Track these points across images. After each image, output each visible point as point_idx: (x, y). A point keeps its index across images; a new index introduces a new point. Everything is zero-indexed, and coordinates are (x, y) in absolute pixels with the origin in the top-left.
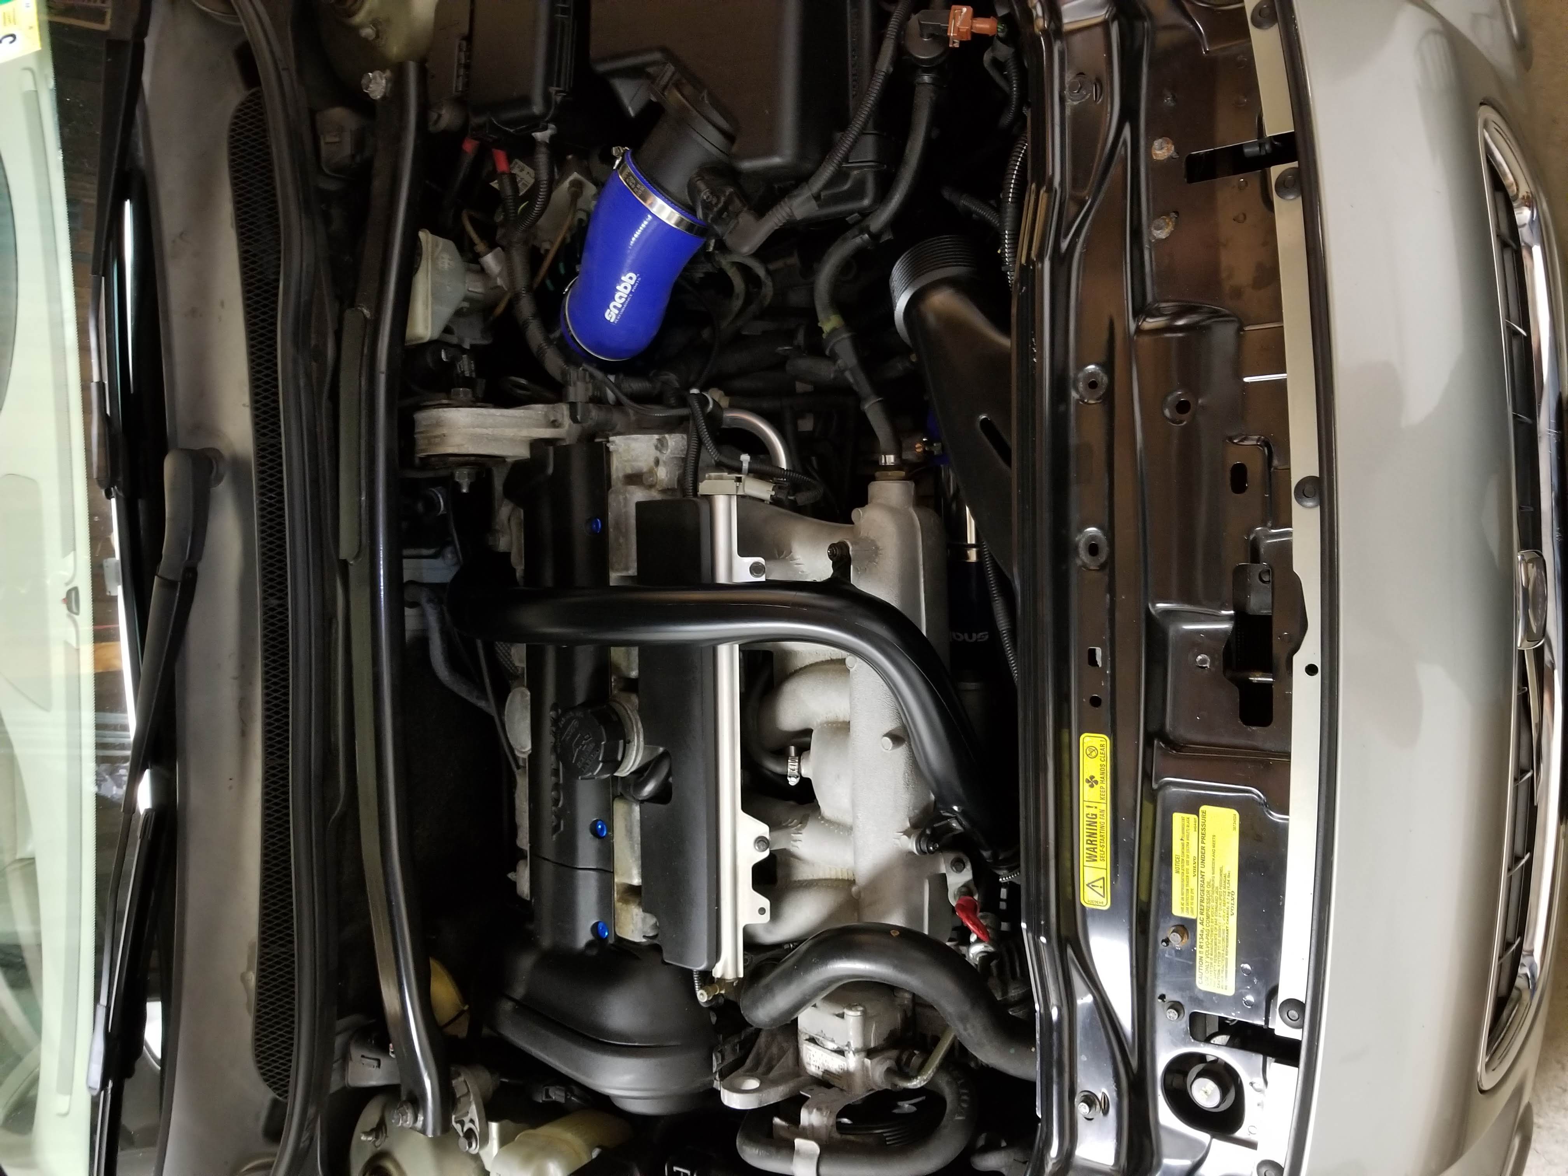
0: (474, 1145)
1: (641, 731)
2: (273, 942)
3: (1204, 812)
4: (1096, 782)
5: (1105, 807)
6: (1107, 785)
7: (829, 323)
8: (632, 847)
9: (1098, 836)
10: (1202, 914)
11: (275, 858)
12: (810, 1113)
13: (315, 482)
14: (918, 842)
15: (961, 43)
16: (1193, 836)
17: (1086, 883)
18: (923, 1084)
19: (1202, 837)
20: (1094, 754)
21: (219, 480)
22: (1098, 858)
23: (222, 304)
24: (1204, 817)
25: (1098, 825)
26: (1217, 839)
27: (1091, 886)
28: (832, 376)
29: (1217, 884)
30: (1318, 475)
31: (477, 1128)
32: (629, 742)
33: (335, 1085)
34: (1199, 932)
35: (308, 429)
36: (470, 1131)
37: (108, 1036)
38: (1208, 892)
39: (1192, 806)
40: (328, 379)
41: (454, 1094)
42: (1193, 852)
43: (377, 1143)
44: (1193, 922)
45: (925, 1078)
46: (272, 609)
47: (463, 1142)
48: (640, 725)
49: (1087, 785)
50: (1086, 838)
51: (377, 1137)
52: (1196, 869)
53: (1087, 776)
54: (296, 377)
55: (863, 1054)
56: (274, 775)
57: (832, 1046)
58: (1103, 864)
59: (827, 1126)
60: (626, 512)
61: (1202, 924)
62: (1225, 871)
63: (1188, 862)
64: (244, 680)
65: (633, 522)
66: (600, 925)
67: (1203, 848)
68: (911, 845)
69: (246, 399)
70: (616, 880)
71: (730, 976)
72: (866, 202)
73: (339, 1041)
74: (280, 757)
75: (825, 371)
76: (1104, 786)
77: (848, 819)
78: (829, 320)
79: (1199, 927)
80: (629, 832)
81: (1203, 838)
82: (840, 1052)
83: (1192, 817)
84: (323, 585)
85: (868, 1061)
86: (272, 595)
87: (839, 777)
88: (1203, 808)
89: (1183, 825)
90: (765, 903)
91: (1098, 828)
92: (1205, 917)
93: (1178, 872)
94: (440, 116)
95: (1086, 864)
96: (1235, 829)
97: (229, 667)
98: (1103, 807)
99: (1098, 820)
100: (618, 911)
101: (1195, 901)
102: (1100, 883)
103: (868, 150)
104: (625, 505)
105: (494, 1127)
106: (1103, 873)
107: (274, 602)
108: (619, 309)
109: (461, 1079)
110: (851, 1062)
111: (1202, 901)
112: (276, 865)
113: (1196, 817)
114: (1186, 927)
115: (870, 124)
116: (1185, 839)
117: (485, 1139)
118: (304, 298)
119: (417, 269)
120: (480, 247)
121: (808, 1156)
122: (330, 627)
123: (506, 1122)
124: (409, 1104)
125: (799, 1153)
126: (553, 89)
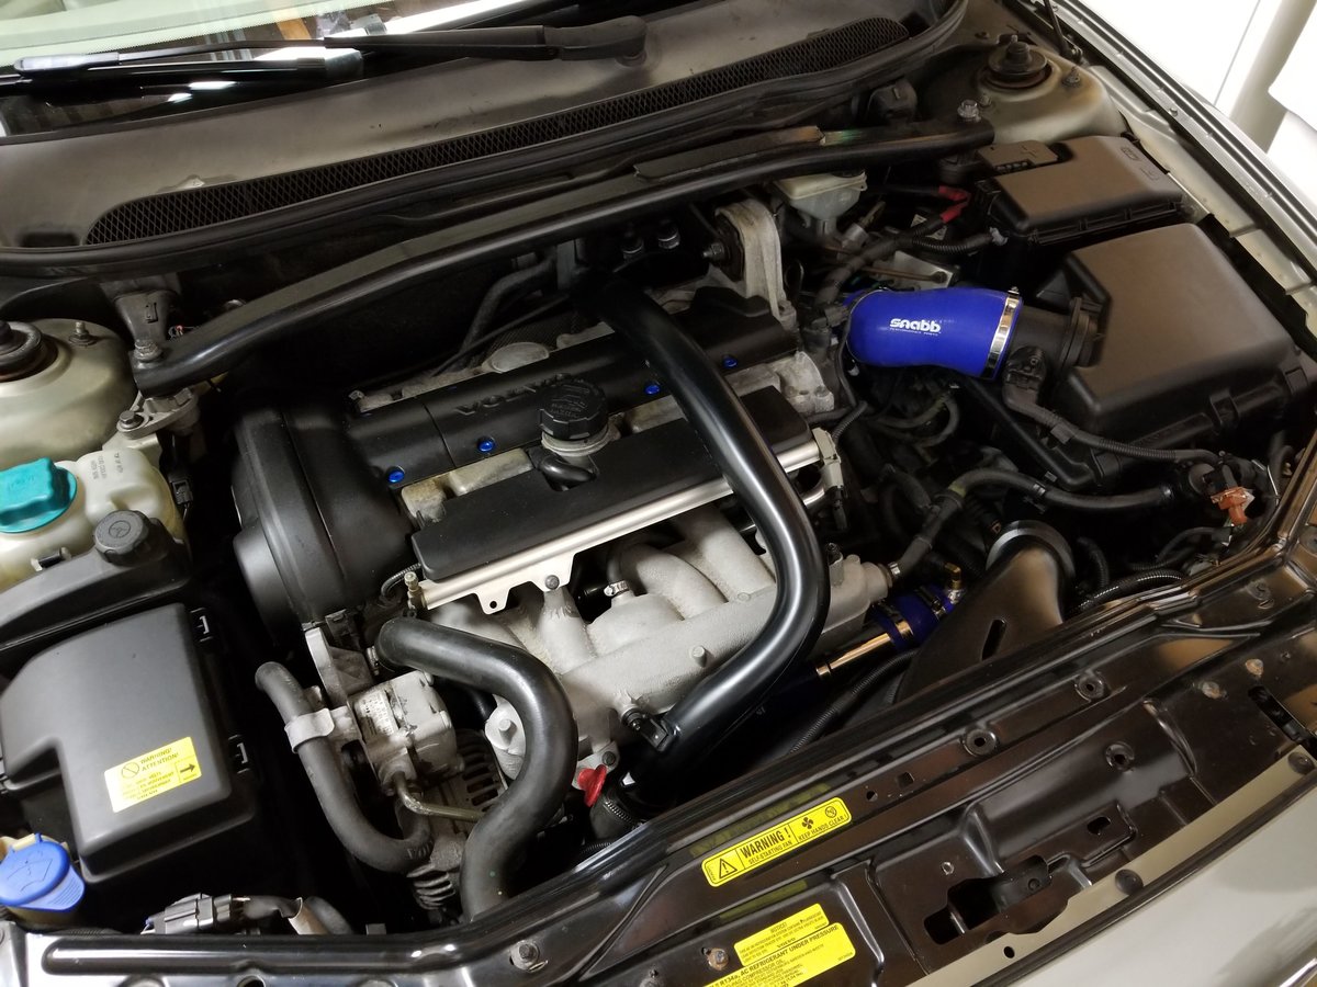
0: (126, 426)
1: (597, 449)
2: (255, 193)
3: (836, 928)
4: (810, 827)
5: (795, 844)
6: (813, 837)
7: (958, 488)
8: (492, 476)
9: (768, 849)
10: (751, 969)
11: (338, 176)
12: (346, 715)
13: (670, 135)
14: (633, 711)
15: (1217, 504)
16: (811, 929)
17: (722, 857)
18: (414, 809)
19: (815, 936)
20: (831, 814)
21: (624, 62)
22: (749, 858)
23: (752, 39)
24: (832, 929)
25: (777, 845)
26: (822, 948)
27: (723, 863)
28: (921, 507)
29: (785, 968)
30: (1145, 884)
31: (146, 424)
32: (586, 442)
33: (108, 287)
34: (734, 974)
35: (707, 120)
36: (142, 419)
37: (83, 68)
38: (773, 964)
39: (835, 914)
40: (750, 126)
41: (175, 393)
42: (798, 935)
43: (75, 340)
44: (740, 966)
45: (421, 808)
46: (556, 124)
47: (128, 415)
48: (601, 446)
49: (802, 820)
50: (759, 840)
51: (82, 337)
52: (785, 945)
53: (809, 817)
54: (743, 101)
55: (409, 744)
56: (415, 157)
57: (399, 714)
58: (747, 864)
59: (342, 735)
60: (758, 381)
61: (743, 973)
62: (800, 970)
63: (786, 935)
64: (475, 118)
65: (756, 388)
66: (399, 473)
67: (806, 941)
68: (625, 707)
69: (698, 70)
70: (451, 473)
71: (428, 597)
72: (1069, 481)
73: (156, 279)
74: (433, 159)
75: (922, 500)
76: (811, 835)
77: (601, 649)
78: (961, 487)
79: (738, 973)
80: (504, 469)
81: (815, 938)
82: (399, 724)
83: (825, 920)
84: (592, 161)
85: (405, 751)
86: (568, 121)
87: (644, 624)
88: (839, 926)
89: (814, 916)
90: (502, 605)
91: (774, 846)
92: (750, 973)
93: (772, 931)
94: (955, 164)
95: (738, 850)
96: (840, 959)
97: (480, 103)
98: (794, 842)
99: (781, 843)
100: (425, 483)
101: (758, 958)
102: (731, 870)
103: (1108, 467)
104: (765, 378)
105: (154, 440)
106: (740, 868)
107: (561, 124)
108: (904, 328)
109: (190, 396)
110: (399, 737)
111: (762, 963)
112: (332, 179)
113: (828, 923)
114: (733, 963)
115: (1129, 460)
116: (804, 923)
117: (136, 435)
118: (798, 95)
119: (839, 175)
120: (865, 221)
121: (316, 727)
122: (555, 176)
123: (160, 450)
124: (160, 351)
125: (314, 716)
126: (1035, 232)
